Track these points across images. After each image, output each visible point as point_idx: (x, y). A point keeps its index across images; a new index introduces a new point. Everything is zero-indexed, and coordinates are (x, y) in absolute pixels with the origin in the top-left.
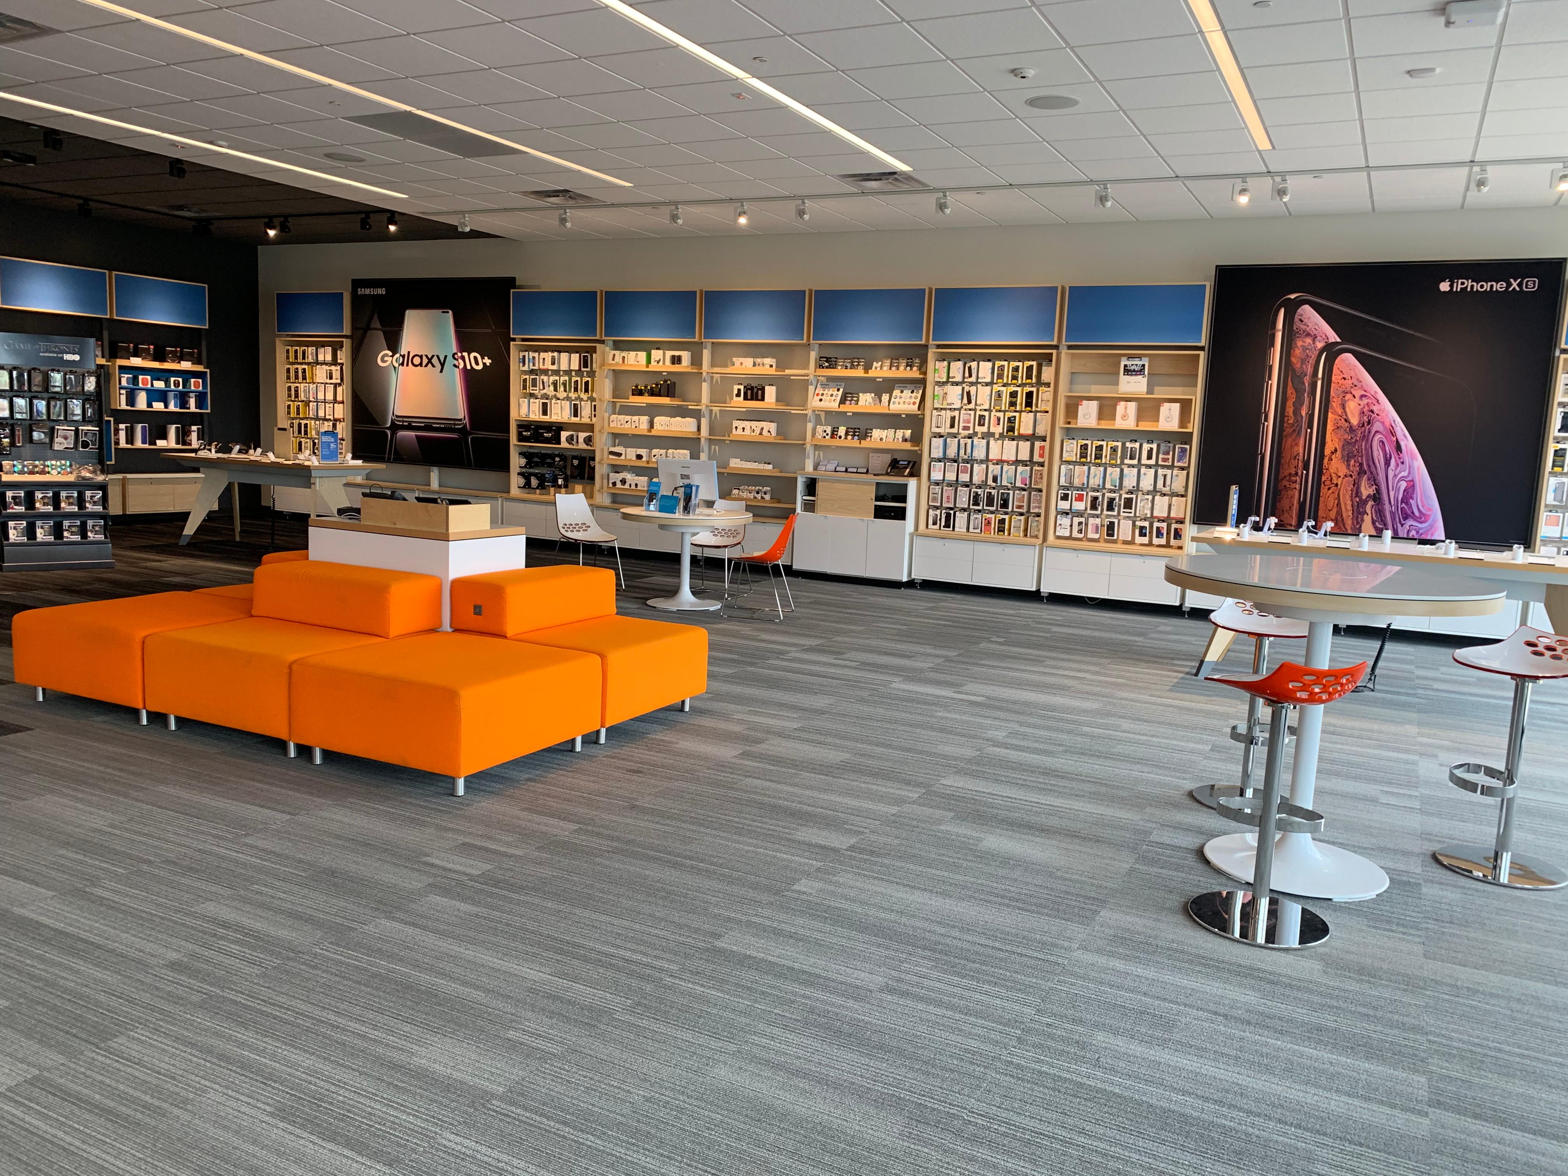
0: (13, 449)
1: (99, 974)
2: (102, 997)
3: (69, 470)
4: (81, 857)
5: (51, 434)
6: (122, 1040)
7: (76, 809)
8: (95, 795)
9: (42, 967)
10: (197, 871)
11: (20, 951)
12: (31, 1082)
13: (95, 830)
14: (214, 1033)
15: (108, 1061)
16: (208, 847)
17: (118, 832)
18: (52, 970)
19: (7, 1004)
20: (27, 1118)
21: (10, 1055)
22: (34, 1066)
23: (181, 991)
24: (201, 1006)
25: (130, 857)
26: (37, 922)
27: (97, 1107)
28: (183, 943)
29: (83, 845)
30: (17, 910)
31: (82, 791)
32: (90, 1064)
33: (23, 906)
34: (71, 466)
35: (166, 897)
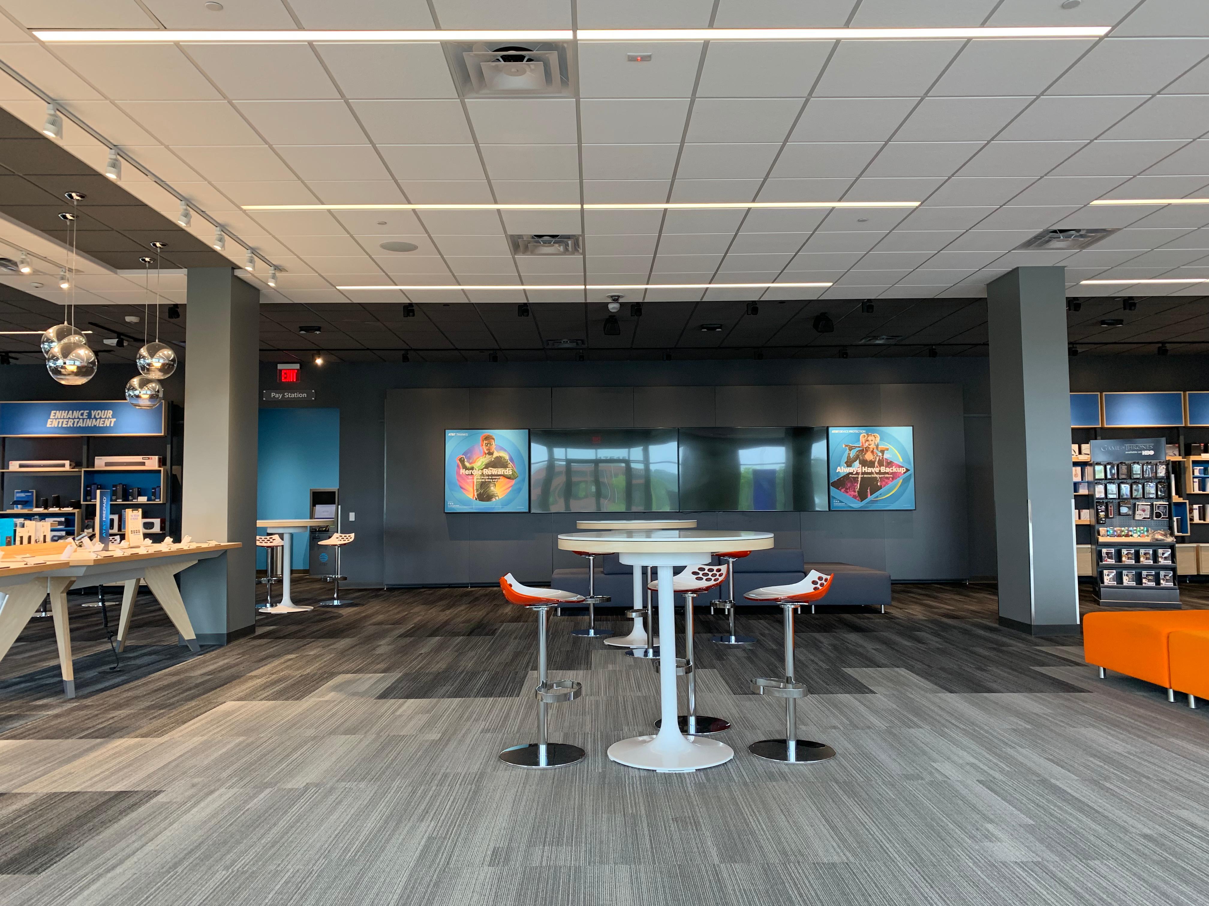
0: (1107, 520)
1: (1094, 826)
2: (1092, 838)
3: (1146, 533)
4: (1101, 764)
5: (1134, 508)
6: (1097, 862)
7: (1107, 739)
8: (1122, 734)
9: (1060, 812)
10: (1183, 791)
11: (1048, 801)
12: (1037, 864)
13: (1115, 752)
14: (1162, 880)
15: (1085, 870)
16: (1195, 779)
17: (1132, 757)
18: (1065, 815)
19: (1034, 823)
20: (1028, 879)
21: (1028, 847)
22: (1039, 856)
23: (1146, 851)
24: (1158, 863)
25: (1135, 772)
26: (1063, 790)
27: (1071, 889)
28: (1157, 827)
29: (1107, 759)
30: (1053, 781)
31: (1115, 731)
32: (1073, 867)
33: (1057, 779)
34: (1147, 531)
35: (1154, 799)
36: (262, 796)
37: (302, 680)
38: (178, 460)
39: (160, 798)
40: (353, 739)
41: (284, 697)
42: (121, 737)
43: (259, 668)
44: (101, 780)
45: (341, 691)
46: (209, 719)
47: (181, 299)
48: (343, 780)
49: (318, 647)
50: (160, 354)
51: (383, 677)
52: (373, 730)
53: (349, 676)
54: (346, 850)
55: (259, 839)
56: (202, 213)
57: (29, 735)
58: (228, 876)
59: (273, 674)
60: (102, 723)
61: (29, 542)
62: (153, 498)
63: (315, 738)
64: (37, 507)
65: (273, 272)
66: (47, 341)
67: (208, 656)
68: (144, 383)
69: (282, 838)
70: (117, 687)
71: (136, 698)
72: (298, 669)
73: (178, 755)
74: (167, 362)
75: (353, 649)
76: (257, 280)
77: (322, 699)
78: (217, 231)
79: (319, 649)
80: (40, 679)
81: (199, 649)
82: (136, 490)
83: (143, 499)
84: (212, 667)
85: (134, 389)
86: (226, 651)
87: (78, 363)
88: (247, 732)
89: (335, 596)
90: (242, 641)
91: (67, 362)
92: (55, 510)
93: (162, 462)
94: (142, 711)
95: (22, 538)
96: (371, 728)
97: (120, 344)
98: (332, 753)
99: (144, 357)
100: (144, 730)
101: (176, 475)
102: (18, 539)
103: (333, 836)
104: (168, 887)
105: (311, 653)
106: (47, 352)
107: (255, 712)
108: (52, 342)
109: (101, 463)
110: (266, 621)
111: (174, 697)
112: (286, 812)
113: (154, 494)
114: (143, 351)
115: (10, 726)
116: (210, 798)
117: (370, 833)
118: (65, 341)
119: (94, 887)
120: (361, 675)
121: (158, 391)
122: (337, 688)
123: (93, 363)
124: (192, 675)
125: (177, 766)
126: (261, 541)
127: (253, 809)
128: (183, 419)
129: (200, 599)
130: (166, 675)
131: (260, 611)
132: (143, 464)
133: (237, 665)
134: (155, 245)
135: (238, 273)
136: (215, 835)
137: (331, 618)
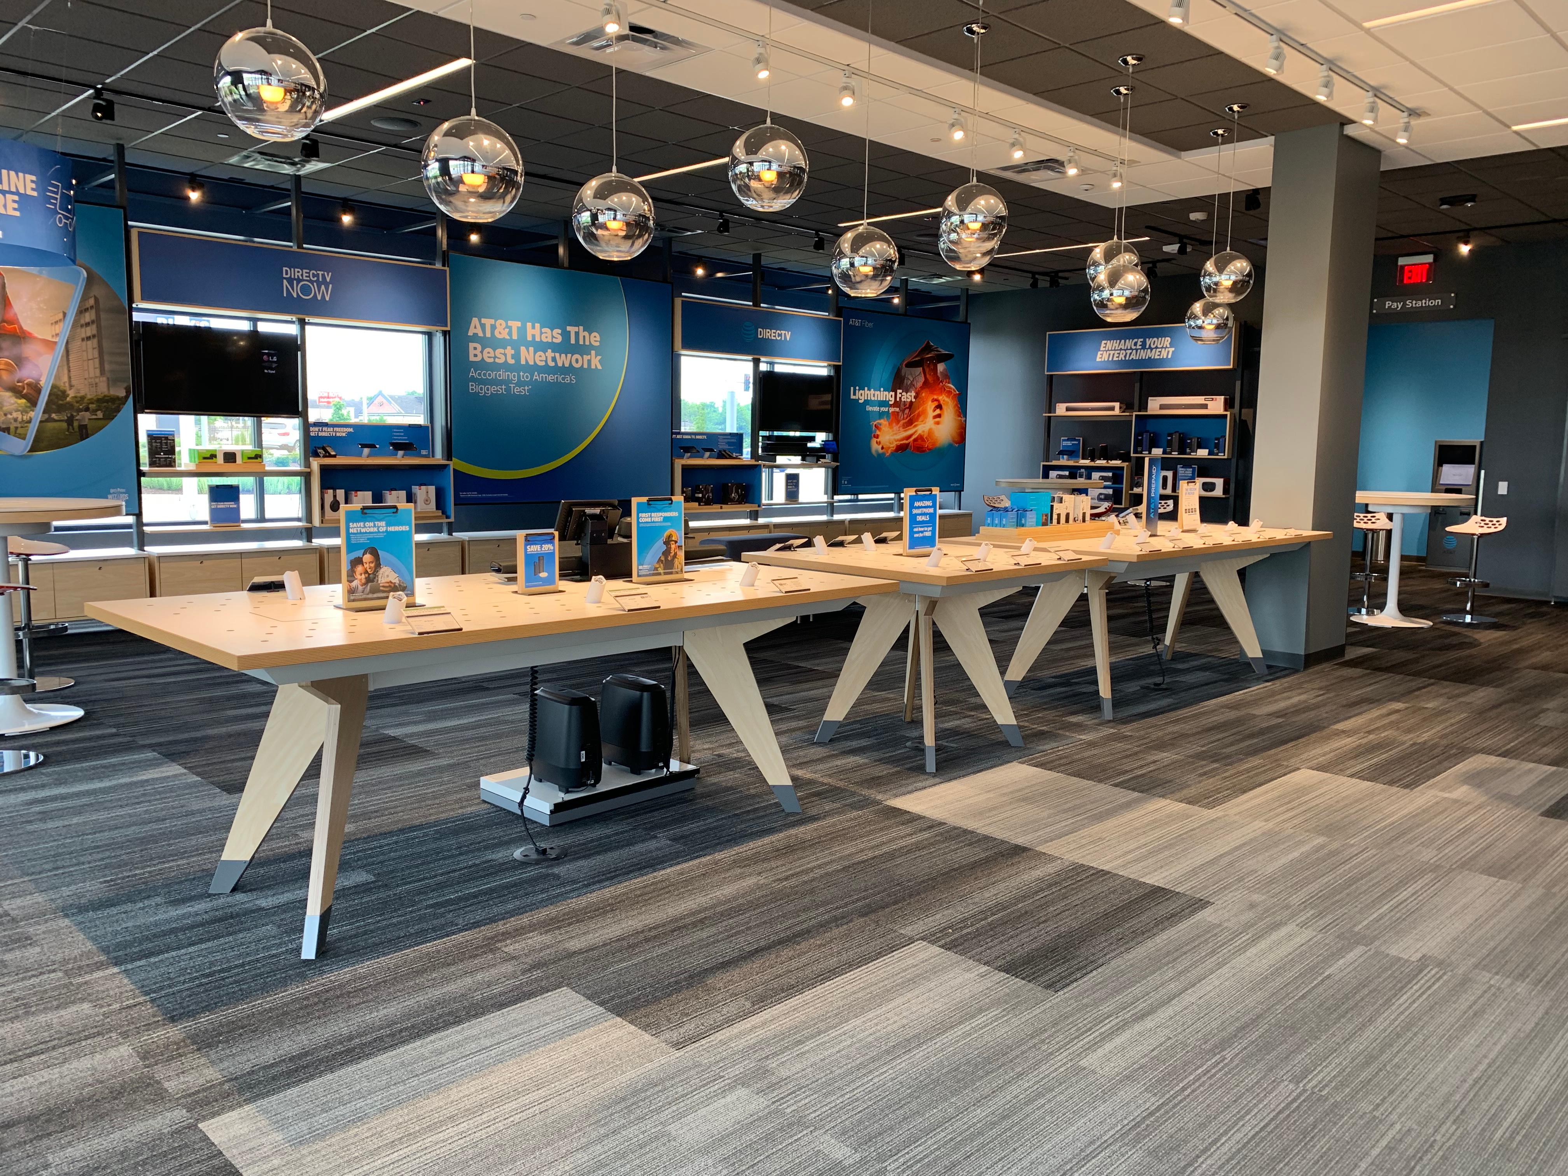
36: (1351, 956)
37: (1416, 752)
38: (1250, 400)
39: (1206, 915)
40: (1505, 887)
41: (1388, 779)
42: (1163, 796)
43: (1350, 717)
44: (1137, 860)
45: (1479, 786)
46: (1276, 793)
47: (1263, 180)
48: (1485, 967)
49: (1441, 695)
50: (1231, 267)
51: (1553, 774)
52: (1541, 876)
53: (1493, 760)
54: (1494, 1121)
55: (1348, 1040)
56: (1302, 49)
57: (1060, 765)
58: (1298, 1096)
59: (1369, 732)
60: (1142, 767)
61: (1067, 521)
62: (1216, 451)
63: (1436, 868)
64: (1083, 458)
65: (1406, 120)
66: (1093, 264)
67: (1277, 685)
68: (1208, 310)
69: (1382, 1051)
70: (1162, 713)
71: (1184, 736)
72: (1409, 731)
73: (1233, 845)
74: (1240, 278)
75: (1499, 710)
76: (1378, 136)
77: (1447, 795)
78: (1321, 71)
79: (1441, 700)
80: (1076, 683)
81: (1266, 671)
82: (1195, 441)
83: (1203, 453)
84: (1282, 705)
85: (1196, 317)
86: (1303, 680)
87: (1127, 293)
88: (1330, 830)
89: (1469, 606)
90: (1326, 666)
91: (1115, 292)
92: (1101, 462)
93: (1229, 405)
94: (1190, 760)
95: (1059, 515)
96: (1535, 873)
97: (1182, 251)
98: (1465, 907)
99: (1210, 275)
100: (1192, 791)
101: (1245, 421)
102: (1055, 517)
103: (1470, 1081)
104: (1212, 1081)
105: (1430, 705)
106: (1093, 279)
107: (1344, 795)
108: (1100, 264)
109: (1155, 405)
110: (1361, 637)
111: (1232, 744)
112: (1388, 1003)
113: (1217, 446)
114: (1210, 266)
115: (1041, 748)
116: (1275, 936)
117: (1539, 1099)
118: (1114, 261)
119: (1118, 1041)
120: (1513, 763)
121: (1227, 319)
122: (1475, 779)
123: (1145, 291)
124: (1254, 712)
125: (1231, 864)
126: (1360, 522)
127: (1337, 978)
128: (1260, 346)
129: (1270, 605)
130: (1222, 707)
131: (1352, 619)
132: (1205, 406)
133: (1317, 707)
134: (1231, 109)
135: (1349, 130)
136: (1280, 1008)
137: (1461, 646)
